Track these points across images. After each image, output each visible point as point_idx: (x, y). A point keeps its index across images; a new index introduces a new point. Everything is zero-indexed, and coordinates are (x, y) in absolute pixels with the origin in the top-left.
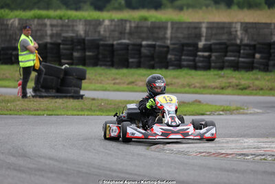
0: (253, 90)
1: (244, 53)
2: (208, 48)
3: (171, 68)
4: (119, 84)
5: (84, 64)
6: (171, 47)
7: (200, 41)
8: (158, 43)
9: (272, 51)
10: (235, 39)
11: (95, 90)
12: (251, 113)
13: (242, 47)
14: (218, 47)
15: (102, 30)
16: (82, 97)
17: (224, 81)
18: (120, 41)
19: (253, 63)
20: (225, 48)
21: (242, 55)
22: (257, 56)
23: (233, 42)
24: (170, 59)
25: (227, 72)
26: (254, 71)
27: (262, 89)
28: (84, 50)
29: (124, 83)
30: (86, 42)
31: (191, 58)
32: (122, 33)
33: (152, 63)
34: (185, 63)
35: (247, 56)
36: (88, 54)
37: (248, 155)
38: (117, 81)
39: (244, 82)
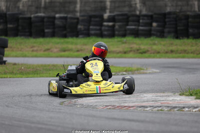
0: (151, 53)
1: (142, 23)
2: (112, 19)
3: (80, 36)
4: (37, 51)
5: (6, 35)
6: (81, 18)
7: (105, 13)
8: (69, 16)
9: (167, 20)
10: (135, 11)
11: (16, 56)
12: (150, 73)
13: (141, 18)
14: (120, 17)
15: (21, 5)
16: (4, 62)
17: (126, 47)
18: (37, 15)
19: (150, 30)
20: (126, 19)
21: (141, 24)
22: (154, 24)
23: (133, 13)
24: (80, 29)
25: (129, 39)
26: (152, 38)
27: (159, 53)
28: (6, 22)
29: (41, 50)
30: (8, 16)
31: (98, 28)
32: (38, 8)
33: (65, 32)
34: (92, 32)
35: (145, 25)
36: (10, 26)
37: (147, 107)
38: (35, 49)
39: (143, 47)
